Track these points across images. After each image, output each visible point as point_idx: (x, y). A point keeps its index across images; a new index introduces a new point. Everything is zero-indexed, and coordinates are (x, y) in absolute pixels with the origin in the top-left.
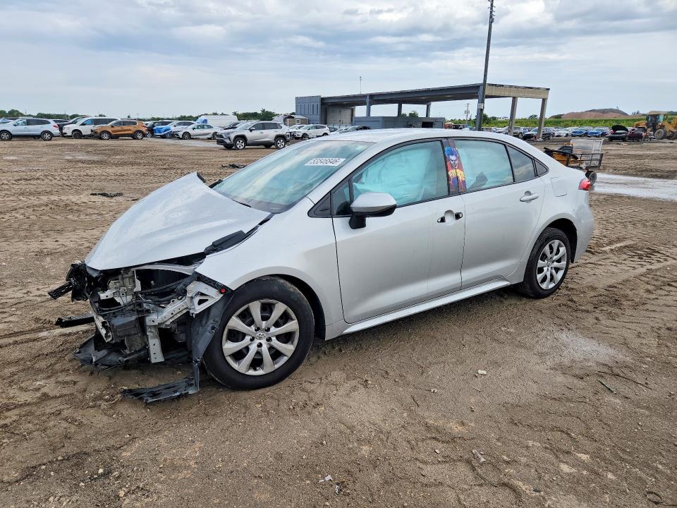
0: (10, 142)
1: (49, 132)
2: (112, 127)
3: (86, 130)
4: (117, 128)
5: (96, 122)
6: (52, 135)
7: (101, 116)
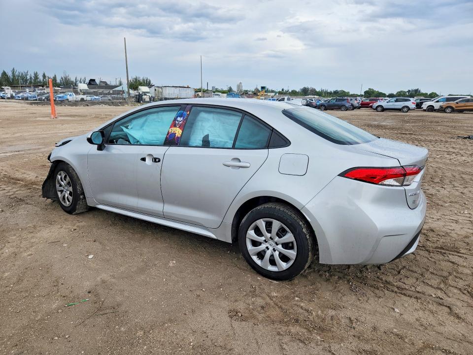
0: (382, 113)
1: (407, 107)
2: (457, 103)
3: (437, 106)
4: (460, 104)
5: (448, 100)
6: (409, 109)
7: (450, 95)
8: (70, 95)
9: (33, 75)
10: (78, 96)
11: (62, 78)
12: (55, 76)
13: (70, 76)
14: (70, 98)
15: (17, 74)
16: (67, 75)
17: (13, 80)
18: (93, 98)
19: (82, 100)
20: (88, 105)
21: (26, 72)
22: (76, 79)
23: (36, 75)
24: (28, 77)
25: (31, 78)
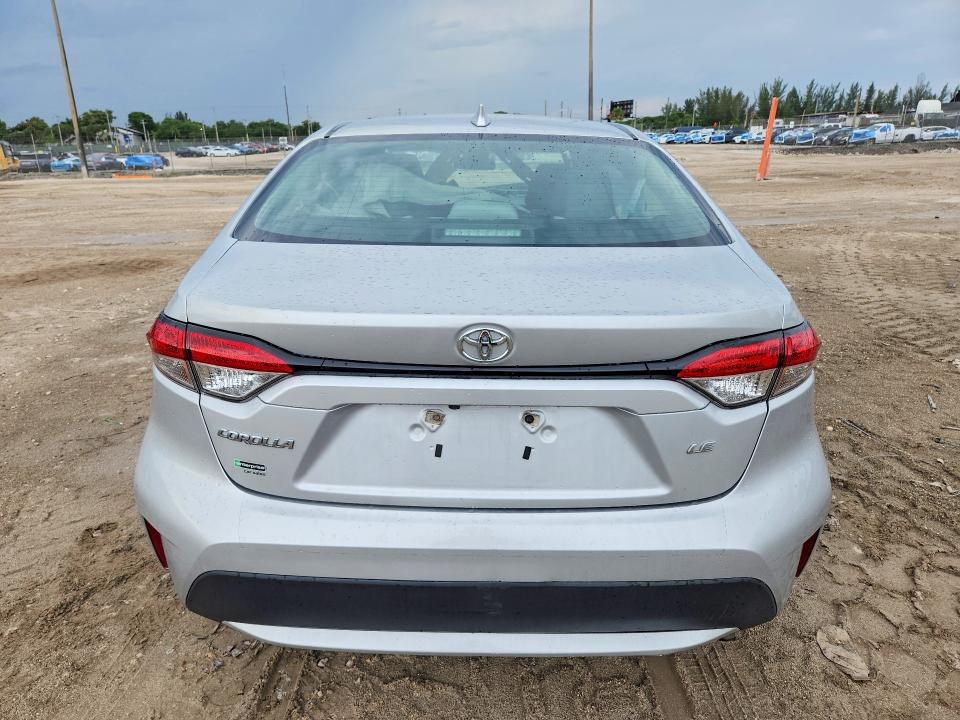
8: (884, 130)
9: (848, 91)
10: (899, 131)
11: (910, 92)
12: (896, 87)
13: (930, 85)
14: (879, 136)
15: (816, 91)
16: (925, 83)
17: (806, 104)
18: (940, 132)
19: (910, 138)
20: (916, 151)
21: (835, 84)
22: (944, 90)
23: (854, 90)
24: (837, 96)
25: (842, 97)
